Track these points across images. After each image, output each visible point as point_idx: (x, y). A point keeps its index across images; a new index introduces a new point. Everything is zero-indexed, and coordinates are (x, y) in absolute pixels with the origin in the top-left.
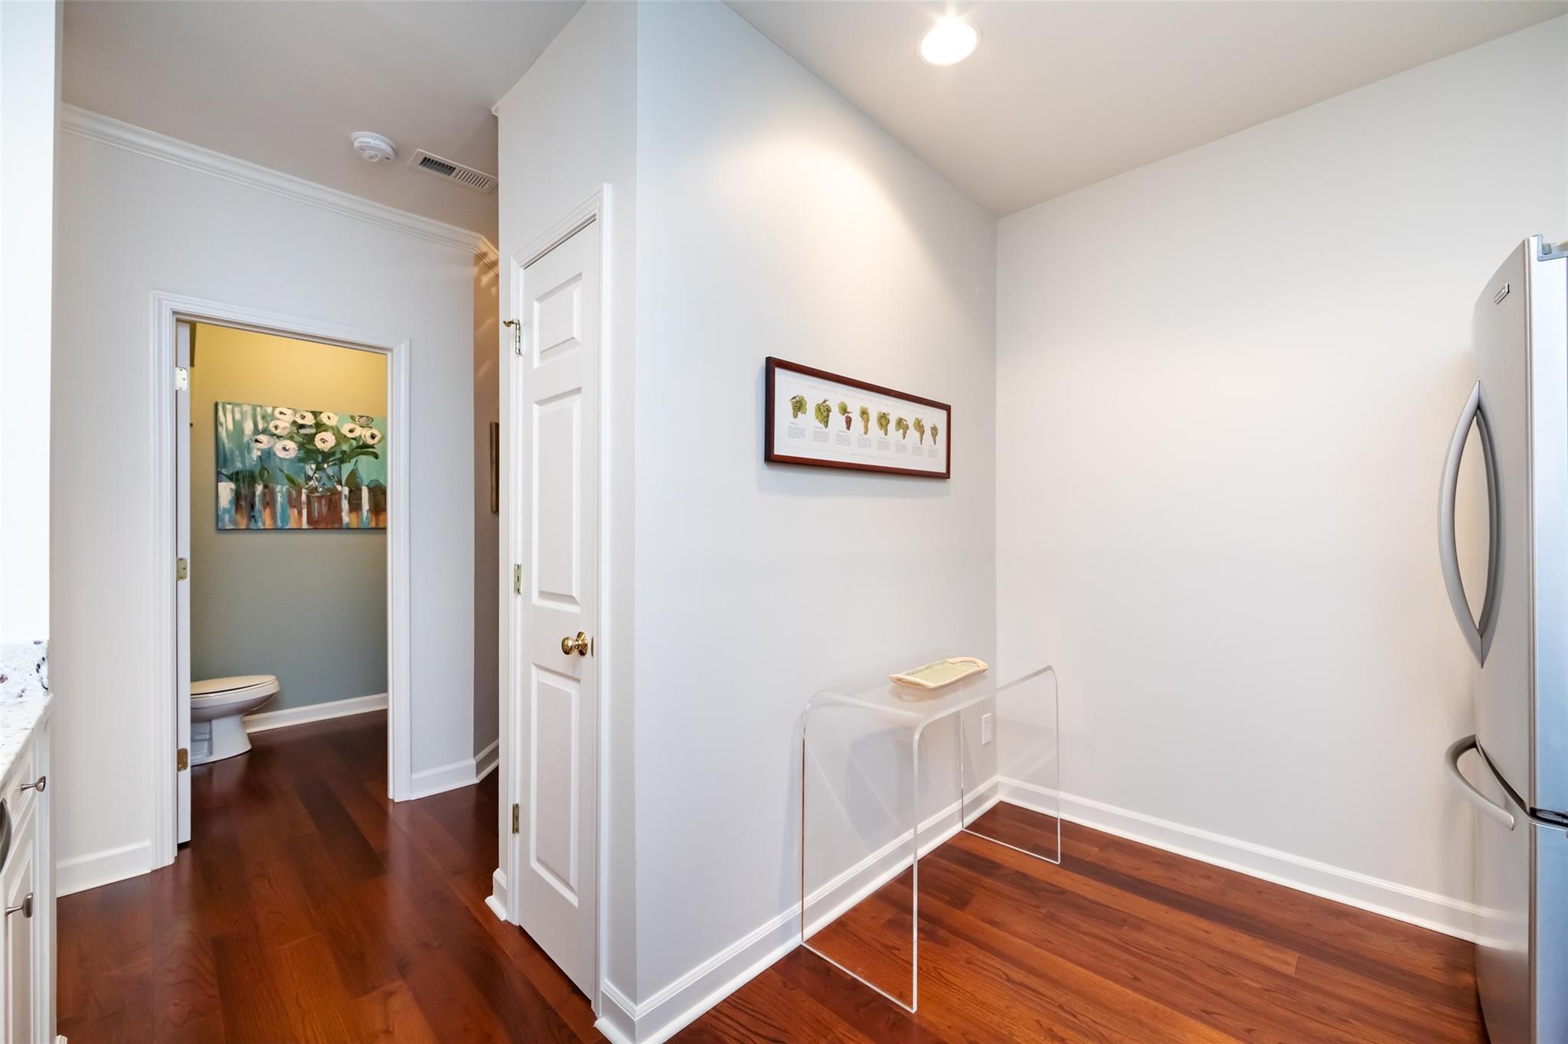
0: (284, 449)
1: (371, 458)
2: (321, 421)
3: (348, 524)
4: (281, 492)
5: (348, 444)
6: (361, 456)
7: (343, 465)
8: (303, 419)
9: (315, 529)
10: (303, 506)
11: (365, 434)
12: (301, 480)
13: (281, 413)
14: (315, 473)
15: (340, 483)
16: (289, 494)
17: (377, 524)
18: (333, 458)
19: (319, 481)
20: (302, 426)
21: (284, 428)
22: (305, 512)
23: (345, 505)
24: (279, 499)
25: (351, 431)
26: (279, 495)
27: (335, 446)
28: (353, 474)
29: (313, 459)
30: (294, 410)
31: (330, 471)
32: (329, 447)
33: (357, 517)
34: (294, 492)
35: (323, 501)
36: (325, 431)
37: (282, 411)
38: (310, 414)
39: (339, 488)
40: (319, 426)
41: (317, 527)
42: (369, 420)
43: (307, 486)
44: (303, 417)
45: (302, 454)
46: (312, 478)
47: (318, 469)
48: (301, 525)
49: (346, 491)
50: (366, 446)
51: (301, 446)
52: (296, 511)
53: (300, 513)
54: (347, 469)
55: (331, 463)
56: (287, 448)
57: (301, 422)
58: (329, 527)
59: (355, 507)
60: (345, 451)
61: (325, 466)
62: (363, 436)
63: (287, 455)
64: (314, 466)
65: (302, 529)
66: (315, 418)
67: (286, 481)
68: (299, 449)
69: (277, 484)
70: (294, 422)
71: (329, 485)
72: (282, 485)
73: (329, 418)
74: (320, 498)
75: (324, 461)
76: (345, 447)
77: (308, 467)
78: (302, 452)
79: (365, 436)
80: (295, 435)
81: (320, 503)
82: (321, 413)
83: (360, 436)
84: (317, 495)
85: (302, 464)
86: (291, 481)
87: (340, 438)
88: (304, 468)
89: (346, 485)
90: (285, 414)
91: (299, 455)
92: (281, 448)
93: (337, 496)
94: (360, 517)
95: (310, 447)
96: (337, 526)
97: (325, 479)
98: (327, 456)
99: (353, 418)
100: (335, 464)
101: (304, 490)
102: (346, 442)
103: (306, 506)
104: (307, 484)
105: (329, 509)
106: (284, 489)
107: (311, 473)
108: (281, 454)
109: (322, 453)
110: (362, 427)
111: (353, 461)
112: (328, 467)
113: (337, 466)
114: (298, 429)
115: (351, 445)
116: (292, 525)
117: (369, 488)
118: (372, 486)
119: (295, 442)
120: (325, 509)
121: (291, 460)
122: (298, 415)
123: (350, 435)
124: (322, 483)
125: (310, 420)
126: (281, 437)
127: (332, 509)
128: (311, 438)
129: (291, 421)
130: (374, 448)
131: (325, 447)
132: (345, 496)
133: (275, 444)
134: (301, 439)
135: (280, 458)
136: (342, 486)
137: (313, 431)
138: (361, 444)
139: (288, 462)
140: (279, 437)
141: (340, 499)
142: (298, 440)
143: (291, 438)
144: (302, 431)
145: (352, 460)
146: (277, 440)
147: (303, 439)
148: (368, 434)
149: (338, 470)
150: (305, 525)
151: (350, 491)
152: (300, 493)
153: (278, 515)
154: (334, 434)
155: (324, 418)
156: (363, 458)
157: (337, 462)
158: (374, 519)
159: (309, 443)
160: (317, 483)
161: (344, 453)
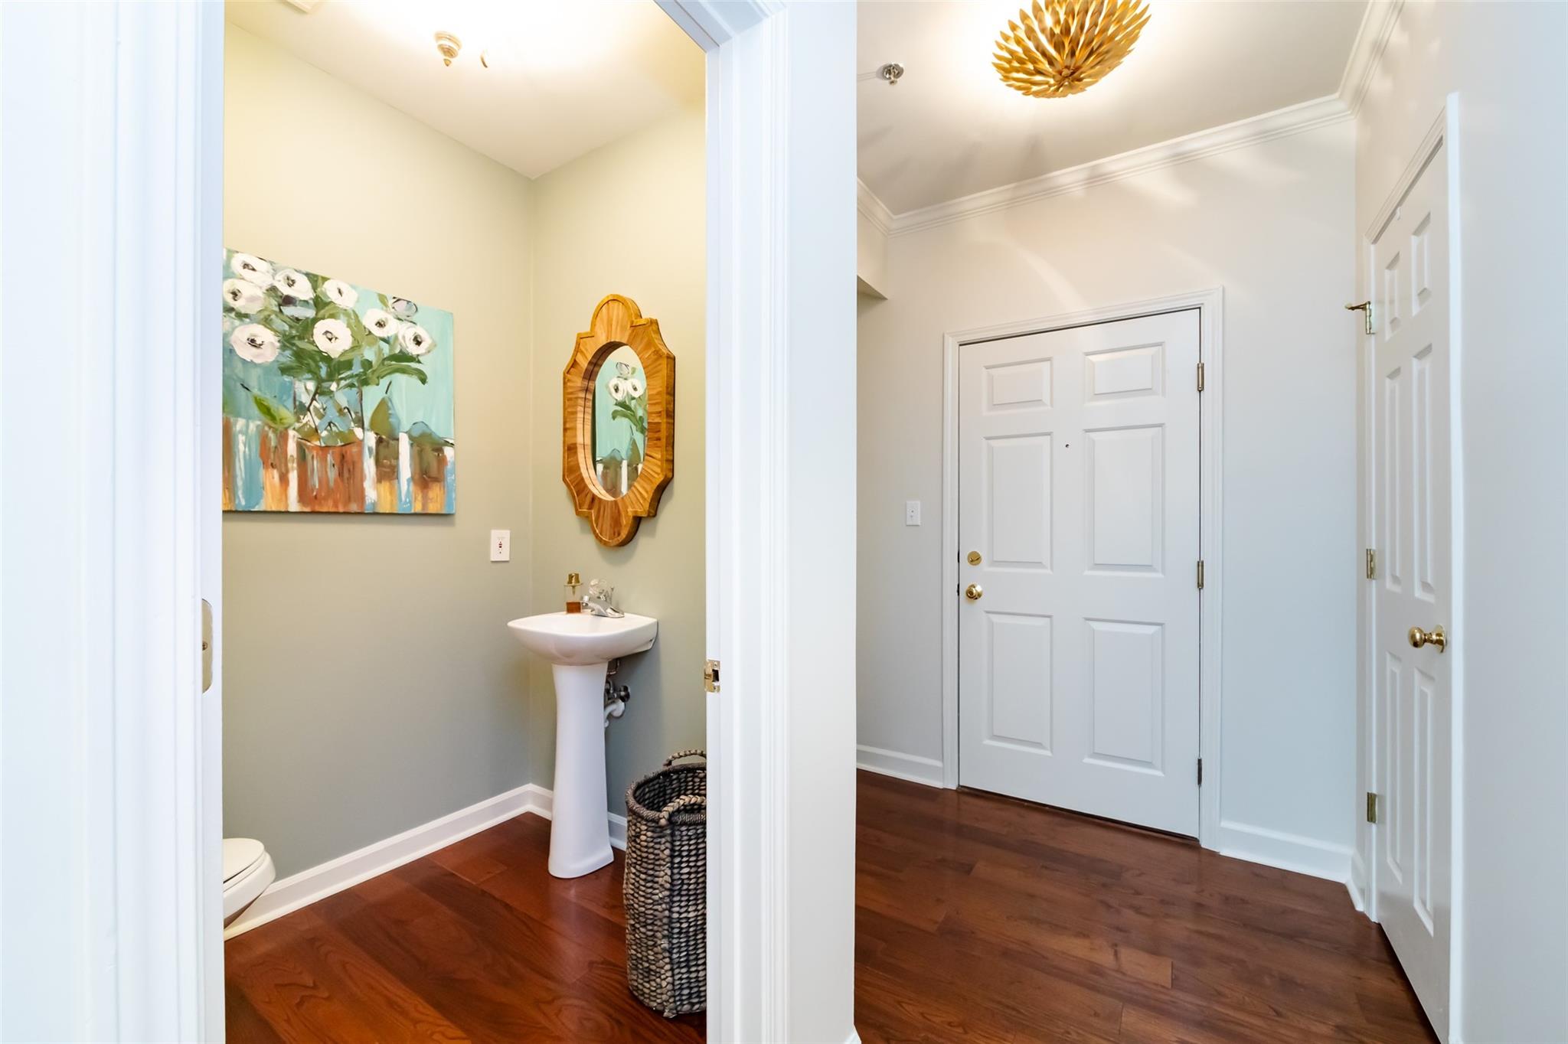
0: (252, 342)
1: (415, 380)
2: (325, 295)
3: (374, 504)
4: (246, 433)
5: (375, 348)
6: (397, 375)
7: (365, 389)
8: (290, 286)
9: (313, 513)
10: (290, 465)
11: (402, 333)
12: (286, 413)
13: (246, 266)
14: (313, 399)
15: (360, 422)
16: (264, 440)
17: (424, 505)
18: (349, 373)
19: (321, 417)
20: (288, 301)
21: (252, 299)
22: (293, 477)
23: (369, 466)
24: (241, 447)
25: (380, 324)
26: (241, 438)
27: (352, 349)
28: (384, 407)
29: (310, 371)
30: (271, 263)
31: (343, 398)
32: (340, 350)
33: (392, 488)
34: (271, 435)
35: (329, 458)
36: (332, 316)
37: (248, 261)
38: (306, 278)
39: (358, 432)
40: (319, 303)
41: (317, 509)
42: (410, 308)
43: (297, 425)
44: (291, 283)
45: (288, 358)
46: (309, 410)
47: (319, 392)
48: (287, 505)
49: (371, 439)
50: (404, 357)
51: (287, 341)
52: (276, 474)
53: (284, 479)
54: (372, 396)
55: (343, 383)
56: (258, 342)
57: (286, 291)
58: (341, 510)
59: (387, 472)
60: (370, 363)
61: (334, 387)
62: (400, 337)
63: (258, 356)
64: (311, 386)
65: (287, 512)
66: (315, 289)
67: (255, 411)
68: (284, 348)
69: (238, 415)
70: (273, 290)
71: (340, 426)
72: (248, 418)
73: (340, 292)
74: (325, 449)
75: (331, 377)
76: (369, 354)
77: (299, 386)
78: (288, 353)
79: (404, 337)
80: (273, 316)
81: (324, 460)
82: (325, 279)
83: (396, 337)
84: (318, 443)
85: (287, 379)
86: (267, 411)
87: (361, 335)
88: (292, 383)
89: (372, 427)
90: (254, 270)
91: (283, 360)
92: (245, 340)
93: (355, 449)
94: (395, 492)
95: (302, 344)
96: (354, 507)
97: (332, 414)
98: (338, 367)
99: (382, 299)
100: (351, 386)
101: (291, 433)
102: (371, 345)
103: (295, 465)
104: (298, 420)
105: (341, 474)
106: (252, 426)
107: (305, 399)
108: (246, 353)
109: (328, 359)
110: (399, 319)
111: (384, 382)
112: (338, 389)
113: (355, 390)
114: (280, 305)
115: (380, 350)
116: (266, 504)
117: (411, 438)
118: (415, 434)
119: (275, 331)
120: (332, 474)
121: (266, 368)
122: (280, 276)
123: (378, 332)
124: (326, 420)
125: (303, 290)
126: (246, 316)
127: (346, 475)
128: (306, 327)
129: (266, 286)
130: (419, 362)
131: (335, 350)
132: (370, 449)
133: (234, 329)
134: (287, 328)
135: (244, 361)
136: (363, 428)
137: (310, 313)
138: (397, 351)
139: (259, 371)
140: (241, 316)
141: (361, 453)
142: (280, 329)
143: (267, 322)
144: (289, 311)
145: (382, 381)
146: (237, 322)
147: (291, 327)
148: (410, 336)
149: (357, 396)
150: (294, 505)
151: (380, 441)
152: (283, 437)
153: (240, 483)
154: (349, 326)
155: (329, 290)
156: (399, 379)
157: (355, 381)
158: (420, 498)
159: (301, 338)
160: (317, 421)
161: (367, 364)
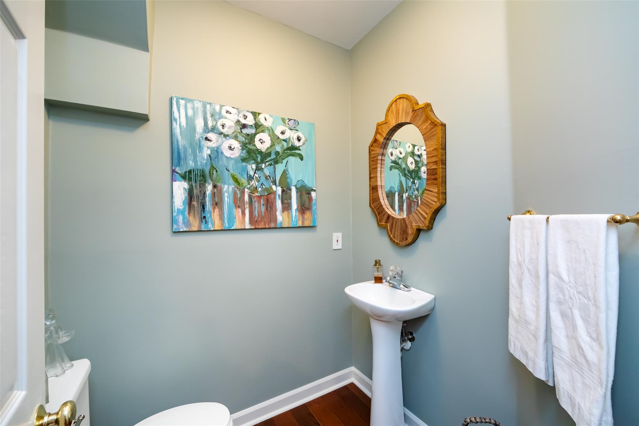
0: (230, 148)
1: (298, 159)
2: (259, 121)
3: (281, 223)
4: (228, 192)
5: (280, 145)
6: (290, 157)
7: (277, 166)
8: (245, 119)
9: (256, 229)
10: (246, 206)
11: (291, 135)
12: (244, 181)
13: (227, 112)
14: (255, 173)
15: (274, 182)
16: (235, 194)
17: (303, 222)
18: (270, 158)
19: (258, 181)
20: (244, 126)
21: (230, 127)
22: (247, 212)
23: (279, 204)
24: (226, 199)
25: (283, 133)
26: (226, 194)
27: (271, 146)
28: (285, 174)
29: (254, 159)
30: (237, 109)
31: (267, 171)
32: (266, 148)
33: (288, 214)
34: (238, 192)
35: (262, 201)
36: (262, 131)
37: (228, 110)
38: (251, 114)
39: (274, 187)
40: (258, 126)
41: (257, 227)
42: (295, 123)
43: (249, 186)
44: (245, 117)
45: (244, 154)
46: (253, 178)
47: (258, 169)
48: (245, 226)
49: (279, 190)
50: (293, 148)
51: (244, 146)
52: (240, 210)
53: (243, 213)
54: (280, 168)
55: (267, 164)
56: (233, 147)
57: (243, 121)
58: (267, 227)
59: (287, 207)
60: (278, 152)
61: (263, 166)
62: (291, 138)
63: (232, 154)
64: (254, 166)
65: (245, 229)
66: (255, 119)
67: (231, 181)
68: (243, 149)
69: (225, 184)
70: (238, 121)
71: (266, 185)
72: (229, 185)
73: (266, 120)
74: (260, 197)
75: (262, 161)
76: (278, 148)
77: (249, 167)
78: (244, 151)
79: (293, 138)
80: (238, 135)
81: (260, 202)
82: (259, 114)
83: (290, 138)
84: (257, 194)
85: (244, 164)
86: (236, 180)
87: (275, 139)
88: (246, 166)
89: (280, 185)
90: (230, 113)
91: (242, 155)
92: (227, 147)
93: (272, 196)
94: (290, 216)
95: (250, 147)
96: (272, 225)
97: (263, 179)
98: (265, 156)
99: (283, 120)
100: (271, 165)
101: (246, 190)
102: (278, 143)
103: (248, 206)
104: (249, 184)
105: (267, 209)
106: (230, 188)
107: (252, 173)
108: (227, 153)
109: (260, 152)
110: (291, 129)
111: (285, 161)
112: (265, 167)
113: (272, 166)
114: (241, 129)
115: (283, 146)
116: (236, 226)
117: (297, 188)
118: (299, 186)
119: (239, 141)
120: (263, 209)
121: (235, 160)
122: (241, 115)
123: (282, 137)
124: (260, 183)
125: (250, 121)
126: (228, 136)
127: (269, 209)
128: (251, 138)
129: (235, 120)
130: (300, 150)
131: (263, 147)
132: (279, 195)
133: (223, 143)
134: (244, 139)
135: (227, 157)
136: (276, 185)
137: (253, 131)
138: (290, 145)
139: (233, 161)
140: (226, 136)
141: (275, 198)
142: (241, 140)
143: (236, 138)
144: (245, 131)
145: (284, 161)
146: (224, 139)
147: (245, 139)
148: (295, 137)
149: (273, 170)
150: (248, 226)
151: (283, 191)
152: (243, 193)
153: (226, 216)
154: (269, 135)
155: (261, 118)
156: (292, 159)
157: (272, 162)
158: (301, 219)
159: (250, 144)
160: (257, 183)
161: (277, 153)
